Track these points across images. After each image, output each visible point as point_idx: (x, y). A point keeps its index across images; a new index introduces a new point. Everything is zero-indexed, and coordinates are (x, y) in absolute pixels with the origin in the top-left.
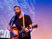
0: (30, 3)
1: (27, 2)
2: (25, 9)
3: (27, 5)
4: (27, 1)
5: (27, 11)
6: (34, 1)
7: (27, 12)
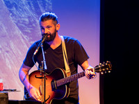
0: (39, 8)
1: (30, 6)
2: (26, 25)
3: (31, 13)
4: (29, 3)
5: (31, 30)
6: (48, 3)
7: (30, 32)
